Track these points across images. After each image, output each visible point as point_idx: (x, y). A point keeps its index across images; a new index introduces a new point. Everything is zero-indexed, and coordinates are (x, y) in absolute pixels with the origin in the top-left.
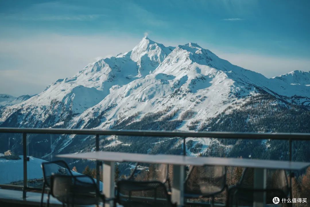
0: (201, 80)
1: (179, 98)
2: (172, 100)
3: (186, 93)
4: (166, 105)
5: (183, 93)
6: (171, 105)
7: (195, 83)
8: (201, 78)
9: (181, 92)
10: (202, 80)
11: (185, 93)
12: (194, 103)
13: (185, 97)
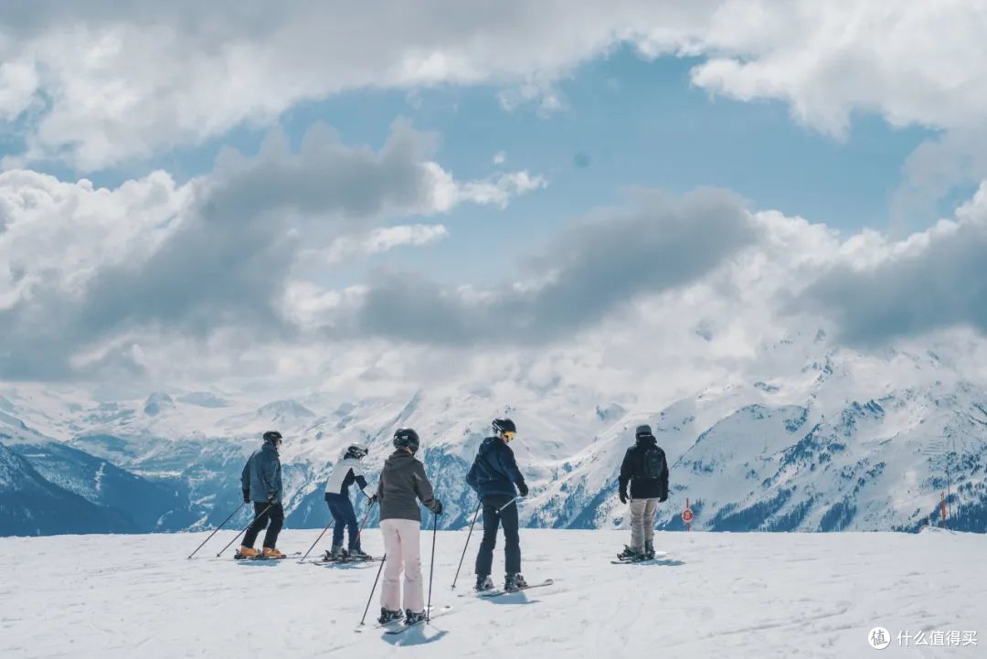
0: (869, 411)
1: (809, 466)
2: (791, 470)
3: (830, 453)
4: (774, 485)
5: (822, 452)
6: (790, 486)
7: (854, 422)
8: (868, 405)
9: (813, 448)
10: (873, 410)
11: (825, 451)
12: (854, 483)
13: (826, 464)
